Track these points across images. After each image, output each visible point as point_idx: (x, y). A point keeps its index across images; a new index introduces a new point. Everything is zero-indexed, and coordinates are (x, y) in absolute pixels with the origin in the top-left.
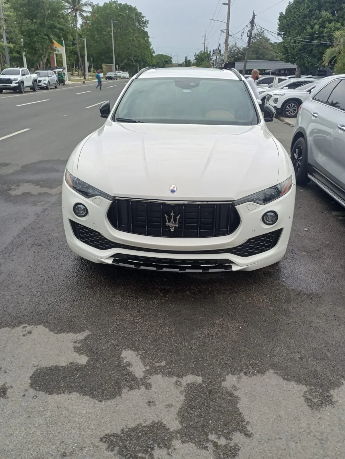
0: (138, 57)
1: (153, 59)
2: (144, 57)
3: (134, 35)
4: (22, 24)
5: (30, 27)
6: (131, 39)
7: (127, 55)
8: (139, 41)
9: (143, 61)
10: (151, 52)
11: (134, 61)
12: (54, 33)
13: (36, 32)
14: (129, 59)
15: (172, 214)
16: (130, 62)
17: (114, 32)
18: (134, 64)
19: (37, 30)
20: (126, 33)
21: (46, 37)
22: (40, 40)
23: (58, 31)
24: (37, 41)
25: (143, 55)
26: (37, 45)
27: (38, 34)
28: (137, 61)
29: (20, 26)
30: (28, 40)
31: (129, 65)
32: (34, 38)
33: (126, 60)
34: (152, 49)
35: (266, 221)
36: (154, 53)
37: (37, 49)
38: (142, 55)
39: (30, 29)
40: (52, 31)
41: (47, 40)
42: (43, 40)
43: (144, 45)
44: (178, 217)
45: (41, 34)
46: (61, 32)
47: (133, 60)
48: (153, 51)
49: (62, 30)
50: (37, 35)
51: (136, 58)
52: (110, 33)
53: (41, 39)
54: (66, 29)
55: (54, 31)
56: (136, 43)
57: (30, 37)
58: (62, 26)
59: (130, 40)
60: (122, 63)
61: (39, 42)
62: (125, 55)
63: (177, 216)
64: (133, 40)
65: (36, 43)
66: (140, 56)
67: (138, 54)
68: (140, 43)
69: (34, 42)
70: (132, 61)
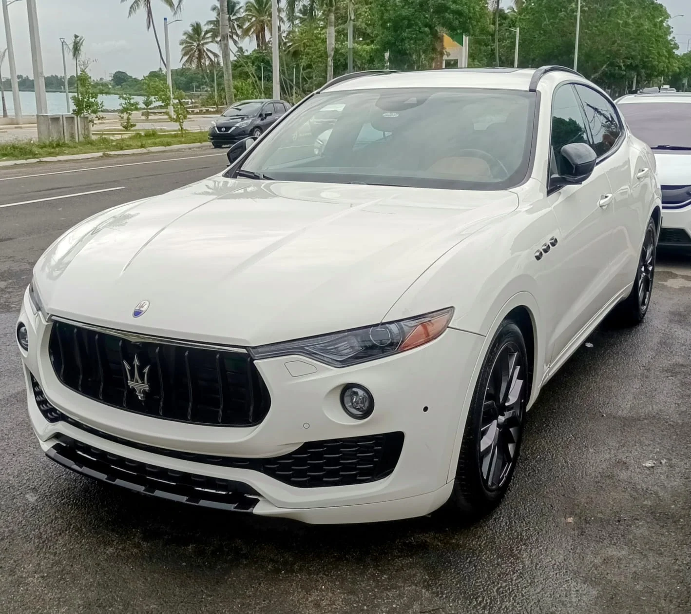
0: (633, 58)
1: (671, 60)
2: (647, 57)
3: (628, 15)
4: (385, 7)
5: (398, 13)
6: (621, 22)
7: (608, 56)
8: (640, 25)
9: (645, 67)
10: (670, 48)
11: (623, 68)
12: (442, 21)
13: (409, 20)
14: (612, 64)
15: (136, 362)
16: (615, 70)
17: (582, 11)
18: (624, 73)
19: (411, 17)
20: (610, 11)
21: (427, 29)
22: (414, 36)
23: (451, 16)
24: (408, 38)
25: (646, 52)
26: (406, 45)
27: (413, 24)
28: (630, 67)
29: (382, 11)
30: (392, 37)
31: (612, 75)
32: (405, 31)
33: (605, 66)
34: (671, 40)
35: (348, 405)
36: (677, 48)
37: (408, 52)
38: (643, 53)
39: (400, 15)
40: (439, 18)
41: (427, 36)
42: (420, 36)
43: (649, 34)
44: (146, 370)
45: (417, 25)
46: (456, 18)
47: (622, 65)
48: (675, 44)
49: (459, 13)
50: (409, 26)
51: (629, 62)
52: (575, 14)
53: (416, 34)
54: (467, 11)
55: (443, 18)
56: (631, 30)
57: (396, 31)
58: (459, 7)
59: (618, 24)
60: (596, 72)
61: (412, 39)
62: (604, 55)
63: (144, 367)
64: (626, 24)
65: (406, 42)
66: (639, 57)
67: (633, 53)
68: (642, 28)
69: (403, 40)
70: (620, 67)
